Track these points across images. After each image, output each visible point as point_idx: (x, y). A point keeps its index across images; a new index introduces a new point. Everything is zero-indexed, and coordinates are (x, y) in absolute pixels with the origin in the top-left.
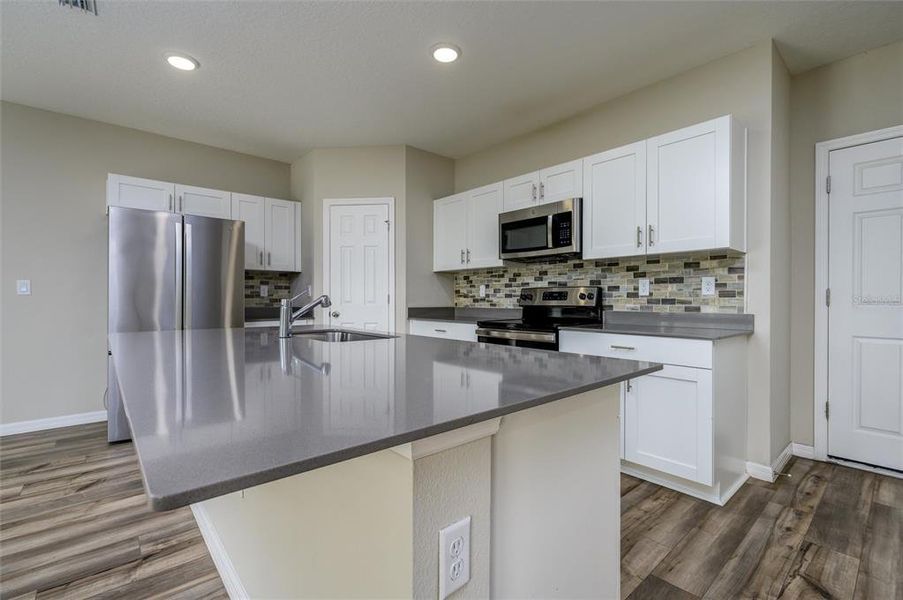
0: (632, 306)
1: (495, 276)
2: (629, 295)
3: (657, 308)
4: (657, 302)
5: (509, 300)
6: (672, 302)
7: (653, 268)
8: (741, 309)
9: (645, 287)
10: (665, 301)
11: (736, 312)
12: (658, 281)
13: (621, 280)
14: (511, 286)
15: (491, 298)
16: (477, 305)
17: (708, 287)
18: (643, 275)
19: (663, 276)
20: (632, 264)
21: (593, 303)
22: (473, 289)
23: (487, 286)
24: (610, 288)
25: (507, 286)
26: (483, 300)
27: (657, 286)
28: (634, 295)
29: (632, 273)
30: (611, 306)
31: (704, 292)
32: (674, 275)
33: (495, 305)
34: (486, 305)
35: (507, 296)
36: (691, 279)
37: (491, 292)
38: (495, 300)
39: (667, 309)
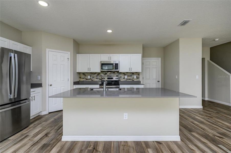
0: (124, 80)
1: (93, 74)
2: (123, 78)
3: (128, 80)
4: (128, 79)
5: (97, 79)
6: (130, 79)
7: (127, 74)
8: (139, 80)
9: (126, 77)
10: (129, 79)
11: (138, 81)
12: (128, 76)
13: (122, 76)
14: (98, 76)
15: (91, 79)
16: (87, 80)
17: (135, 77)
18: (126, 75)
19: (129, 75)
20: (124, 73)
21: (118, 80)
22: (86, 77)
23: (90, 76)
24: (120, 77)
25: (96, 76)
26: (89, 79)
27: (128, 77)
28: (124, 78)
29: (124, 75)
30: (120, 80)
31: (135, 78)
32: (131, 75)
33: (93, 80)
34: (90, 80)
35: (96, 78)
36: (133, 76)
37: (92, 77)
38: (93, 79)
39: (129, 80)
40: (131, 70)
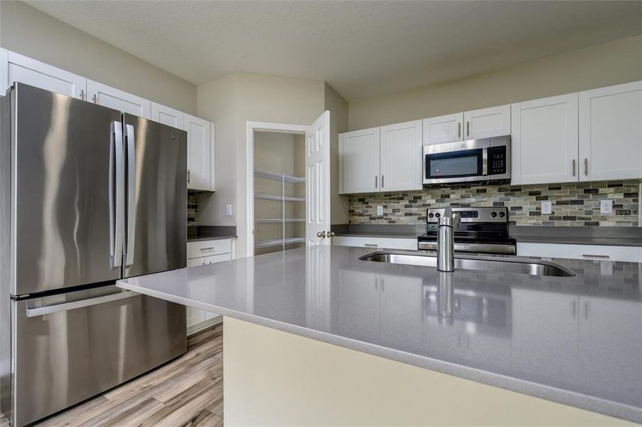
0: (535, 221)
1: (394, 199)
2: (531, 214)
3: (557, 223)
4: (559, 218)
5: (408, 217)
6: (573, 218)
7: (555, 193)
8: (637, 223)
9: (547, 207)
10: (566, 218)
11: (631, 225)
12: (558, 203)
13: (527, 204)
14: (411, 206)
15: (389, 217)
16: (373, 222)
17: (606, 207)
18: (546, 198)
19: (564, 199)
20: (535, 190)
21: (504, 220)
22: (369, 209)
23: (385, 207)
24: (513, 208)
25: (406, 206)
26: (381, 218)
27: (556, 207)
28: (537, 213)
29: (535, 197)
30: (515, 222)
31: (603, 211)
32: (575, 198)
33: (394, 222)
34: (385, 222)
35: (406, 215)
36: (590, 202)
37: (390, 211)
38: (393, 218)
39: (568, 223)
40: (586, 173)
